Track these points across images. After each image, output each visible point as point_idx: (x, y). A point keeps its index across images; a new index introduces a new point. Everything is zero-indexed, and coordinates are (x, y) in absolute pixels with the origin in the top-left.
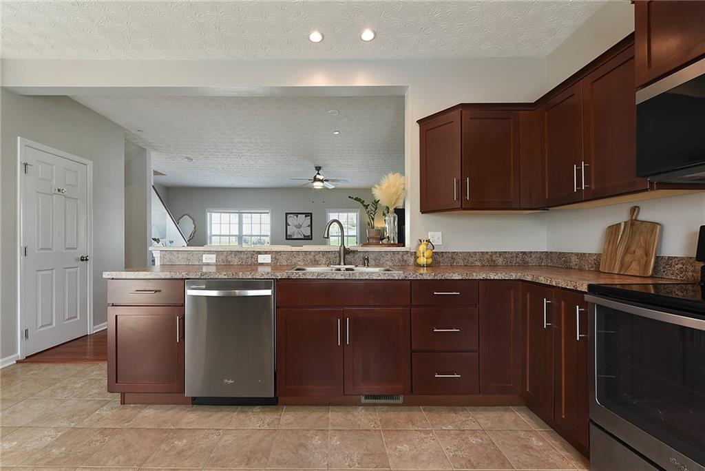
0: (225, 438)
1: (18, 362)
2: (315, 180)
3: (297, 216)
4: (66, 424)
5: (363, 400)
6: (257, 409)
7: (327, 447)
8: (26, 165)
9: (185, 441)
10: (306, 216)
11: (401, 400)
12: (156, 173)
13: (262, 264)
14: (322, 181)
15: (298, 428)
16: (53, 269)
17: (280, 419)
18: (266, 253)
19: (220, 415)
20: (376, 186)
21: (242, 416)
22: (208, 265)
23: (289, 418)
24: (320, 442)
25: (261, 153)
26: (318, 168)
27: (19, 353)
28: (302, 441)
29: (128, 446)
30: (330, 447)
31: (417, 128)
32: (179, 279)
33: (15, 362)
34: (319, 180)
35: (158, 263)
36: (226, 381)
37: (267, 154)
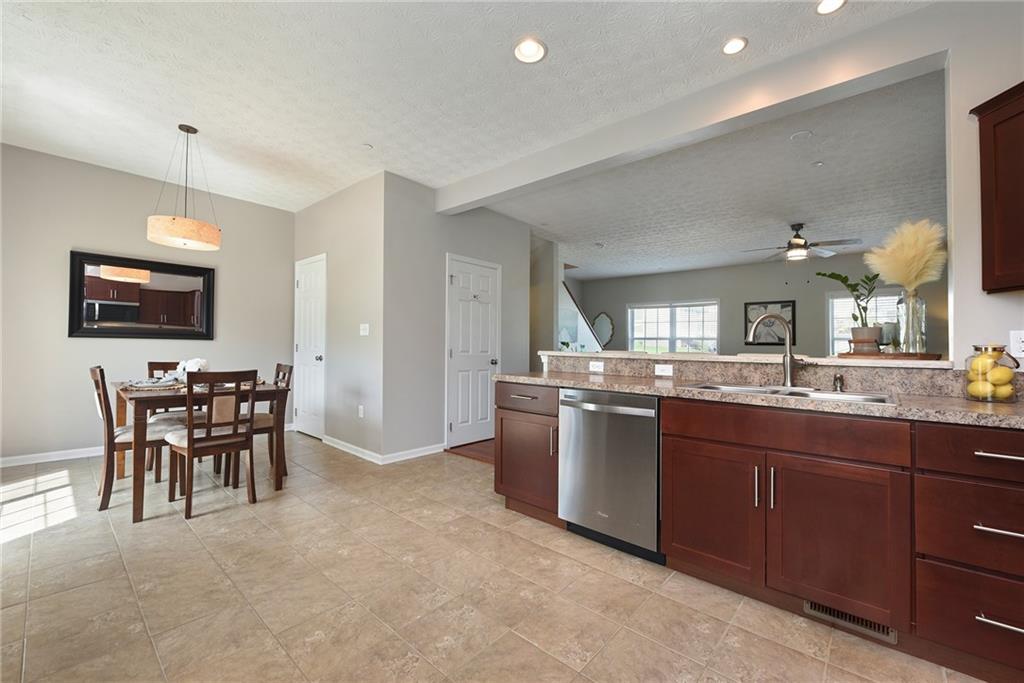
0: (590, 576)
1: (445, 450)
2: (791, 246)
3: (766, 308)
4: (463, 510)
5: (807, 608)
6: (637, 561)
7: (716, 643)
8: (452, 276)
9: (549, 562)
10: (782, 307)
11: (892, 638)
12: (567, 266)
13: (660, 377)
14: (805, 246)
15: (684, 603)
16: (468, 371)
17: (661, 583)
18: (666, 362)
19: (592, 550)
20: (874, 249)
21: (616, 562)
22: (595, 374)
23: (675, 587)
24: (707, 631)
25: (691, 221)
26: (797, 228)
27: (446, 443)
28: (682, 619)
29: (501, 546)
30: (719, 644)
31: (974, 124)
32: (554, 387)
33: (442, 450)
34: (799, 246)
35: (545, 369)
36: (599, 513)
37: (701, 221)
